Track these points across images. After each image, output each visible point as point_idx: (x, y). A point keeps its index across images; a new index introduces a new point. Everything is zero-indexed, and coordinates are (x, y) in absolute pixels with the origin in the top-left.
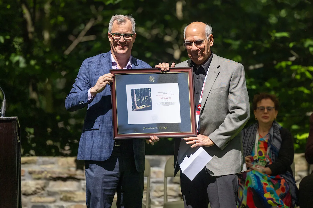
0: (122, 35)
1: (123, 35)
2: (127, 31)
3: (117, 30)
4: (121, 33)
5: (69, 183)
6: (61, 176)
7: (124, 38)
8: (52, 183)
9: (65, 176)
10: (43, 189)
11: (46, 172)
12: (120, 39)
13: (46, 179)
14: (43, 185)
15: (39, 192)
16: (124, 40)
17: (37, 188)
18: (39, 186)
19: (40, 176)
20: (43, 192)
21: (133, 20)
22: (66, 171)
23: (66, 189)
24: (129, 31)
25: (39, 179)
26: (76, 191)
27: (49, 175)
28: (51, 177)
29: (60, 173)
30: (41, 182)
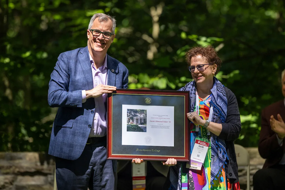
0: (101, 33)
1: (103, 33)
2: (107, 30)
3: (97, 26)
4: (101, 30)
5: (36, 178)
6: (28, 170)
7: (103, 36)
8: (20, 178)
9: (33, 170)
10: (11, 183)
11: (14, 168)
12: (99, 36)
13: (14, 173)
14: (11, 179)
15: (7, 187)
16: (103, 37)
17: (6, 183)
18: (7, 181)
19: (8, 171)
20: (11, 186)
21: (114, 20)
22: (33, 165)
23: (33, 183)
24: (110, 30)
25: (7, 174)
26: (43, 185)
27: (17, 170)
28: (19, 172)
29: (27, 168)
30: (9, 177)
